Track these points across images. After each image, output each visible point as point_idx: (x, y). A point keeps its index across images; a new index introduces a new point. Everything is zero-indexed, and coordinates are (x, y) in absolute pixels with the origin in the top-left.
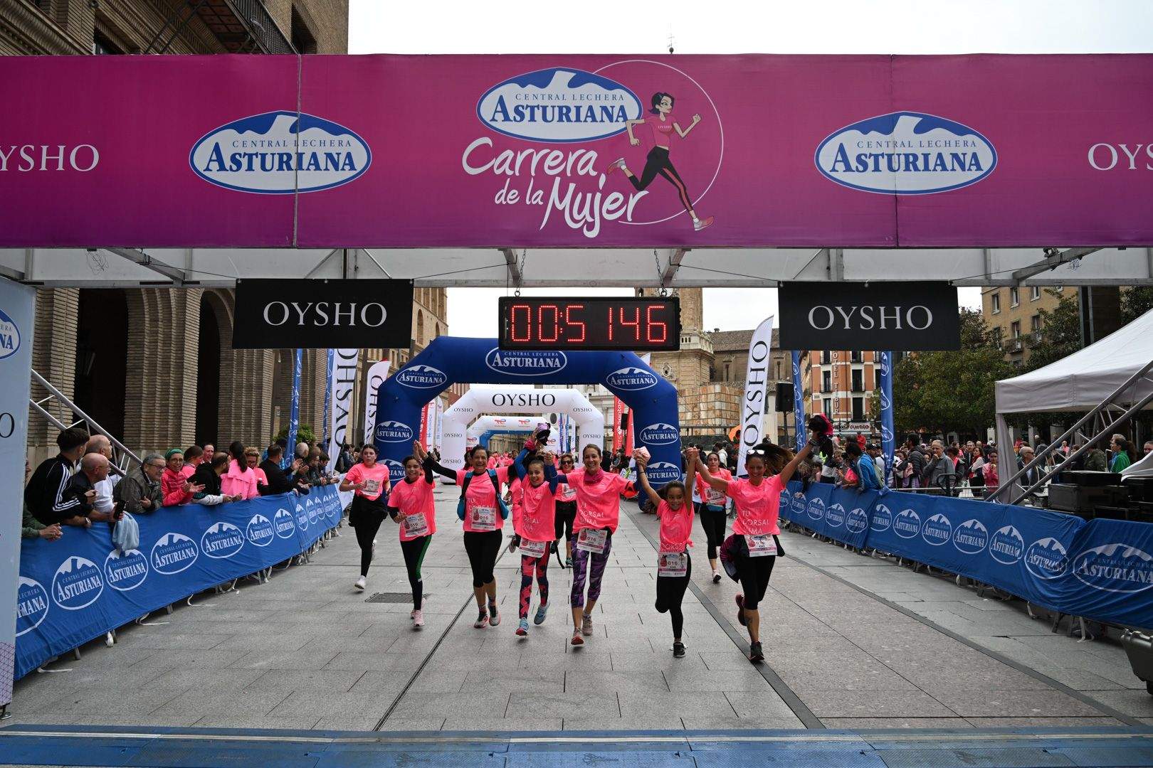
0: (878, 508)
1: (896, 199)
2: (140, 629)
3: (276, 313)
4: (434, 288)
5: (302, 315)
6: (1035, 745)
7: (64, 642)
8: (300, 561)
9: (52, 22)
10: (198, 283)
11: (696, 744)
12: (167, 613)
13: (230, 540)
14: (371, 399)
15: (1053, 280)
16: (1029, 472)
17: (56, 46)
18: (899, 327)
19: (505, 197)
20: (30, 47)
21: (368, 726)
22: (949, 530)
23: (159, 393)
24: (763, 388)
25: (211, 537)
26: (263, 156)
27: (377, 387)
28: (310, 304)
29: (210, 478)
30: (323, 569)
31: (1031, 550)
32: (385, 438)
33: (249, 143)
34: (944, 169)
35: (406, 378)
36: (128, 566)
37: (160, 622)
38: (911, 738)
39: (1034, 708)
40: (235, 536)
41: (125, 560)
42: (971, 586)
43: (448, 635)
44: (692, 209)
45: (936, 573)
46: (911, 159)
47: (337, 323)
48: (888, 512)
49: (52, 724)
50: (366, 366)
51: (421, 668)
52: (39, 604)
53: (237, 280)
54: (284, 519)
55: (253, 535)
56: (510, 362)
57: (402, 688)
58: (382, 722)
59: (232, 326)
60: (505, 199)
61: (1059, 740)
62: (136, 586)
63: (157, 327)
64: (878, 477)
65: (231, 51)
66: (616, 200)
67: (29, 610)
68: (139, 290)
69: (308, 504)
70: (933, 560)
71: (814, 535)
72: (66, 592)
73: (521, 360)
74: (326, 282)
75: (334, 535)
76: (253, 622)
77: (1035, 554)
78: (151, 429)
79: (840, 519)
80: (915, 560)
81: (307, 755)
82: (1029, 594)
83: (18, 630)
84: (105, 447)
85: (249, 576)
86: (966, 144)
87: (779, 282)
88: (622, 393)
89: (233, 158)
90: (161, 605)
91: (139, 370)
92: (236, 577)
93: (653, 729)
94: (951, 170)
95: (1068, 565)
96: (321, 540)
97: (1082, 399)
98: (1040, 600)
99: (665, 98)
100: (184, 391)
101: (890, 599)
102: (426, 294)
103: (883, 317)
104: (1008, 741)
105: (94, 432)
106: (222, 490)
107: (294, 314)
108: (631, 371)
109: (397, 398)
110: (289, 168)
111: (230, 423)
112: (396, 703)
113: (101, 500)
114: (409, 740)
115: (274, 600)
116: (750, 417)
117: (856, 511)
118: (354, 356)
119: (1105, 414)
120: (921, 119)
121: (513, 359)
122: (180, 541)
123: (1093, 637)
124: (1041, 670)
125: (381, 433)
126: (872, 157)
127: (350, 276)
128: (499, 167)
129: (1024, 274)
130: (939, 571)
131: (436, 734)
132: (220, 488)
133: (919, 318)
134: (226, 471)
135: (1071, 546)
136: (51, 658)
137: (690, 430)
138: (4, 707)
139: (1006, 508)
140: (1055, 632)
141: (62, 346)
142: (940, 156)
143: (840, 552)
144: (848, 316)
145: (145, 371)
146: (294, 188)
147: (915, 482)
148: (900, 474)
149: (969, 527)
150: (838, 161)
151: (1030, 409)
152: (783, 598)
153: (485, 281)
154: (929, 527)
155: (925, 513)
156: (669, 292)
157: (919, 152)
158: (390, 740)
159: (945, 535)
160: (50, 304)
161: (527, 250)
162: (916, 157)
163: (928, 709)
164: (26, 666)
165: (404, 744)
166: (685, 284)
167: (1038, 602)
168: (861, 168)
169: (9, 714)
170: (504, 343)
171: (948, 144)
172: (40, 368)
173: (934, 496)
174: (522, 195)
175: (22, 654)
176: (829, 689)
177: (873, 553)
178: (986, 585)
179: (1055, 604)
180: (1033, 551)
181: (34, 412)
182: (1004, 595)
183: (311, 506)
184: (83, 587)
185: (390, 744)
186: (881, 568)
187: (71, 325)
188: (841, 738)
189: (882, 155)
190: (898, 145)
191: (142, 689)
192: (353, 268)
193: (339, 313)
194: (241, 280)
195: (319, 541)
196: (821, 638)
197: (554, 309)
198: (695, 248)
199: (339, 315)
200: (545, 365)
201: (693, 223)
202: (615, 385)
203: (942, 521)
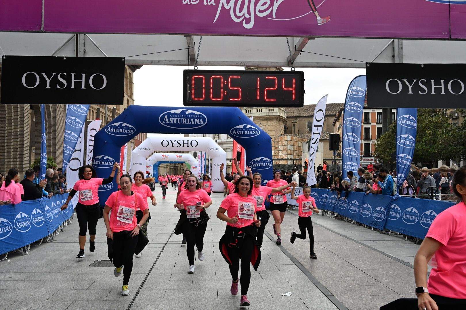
0: (393, 206)
1: (450, 7)
3: (31, 80)
5: (48, 81)
8: (48, 240)
13: (3, 229)
14: (90, 143)
18: (443, 93)
27: (94, 135)
28: (54, 74)
30: (63, 244)
32: (98, 165)
35: (111, 130)
40: (6, 226)
43: (143, 288)
44: (316, 10)
47: (73, 87)
50: (87, 123)
53: (3, 57)
54: (38, 215)
55: (18, 225)
56: (174, 120)
66: (265, 3)
69: (52, 206)
71: (353, 221)
73: (180, 120)
74: (65, 59)
75: (68, 224)
76: (18, 281)
79: (369, 213)
80: (416, 237)
85: (16, 250)
87: (367, 63)
88: (238, 139)
92: (8, 251)
96: (61, 227)
101: (405, 261)
103: (433, 87)
107: (43, 80)
108: (245, 127)
109: (106, 142)
115: (32, 266)
117: (379, 208)
121: (175, 119)
125: (97, 163)
133: (456, 87)
143: (370, 232)
144: (411, 86)
147: (410, 191)
152: (343, 261)
153: (171, 61)
154: (425, 218)
161: (203, 37)
166: (302, 64)
170: (187, 101)
177: (390, 233)
183: (55, 206)
186: (395, 241)
192: (82, 51)
193: (74, 80)
194: (5, 56)
195: (59, 228)
196: (372, 287)
197: (221, 78)
198: (318, 37)
199: (75, 82)
200: (194, 122)
201: (317, 20)
202: (235, 135)
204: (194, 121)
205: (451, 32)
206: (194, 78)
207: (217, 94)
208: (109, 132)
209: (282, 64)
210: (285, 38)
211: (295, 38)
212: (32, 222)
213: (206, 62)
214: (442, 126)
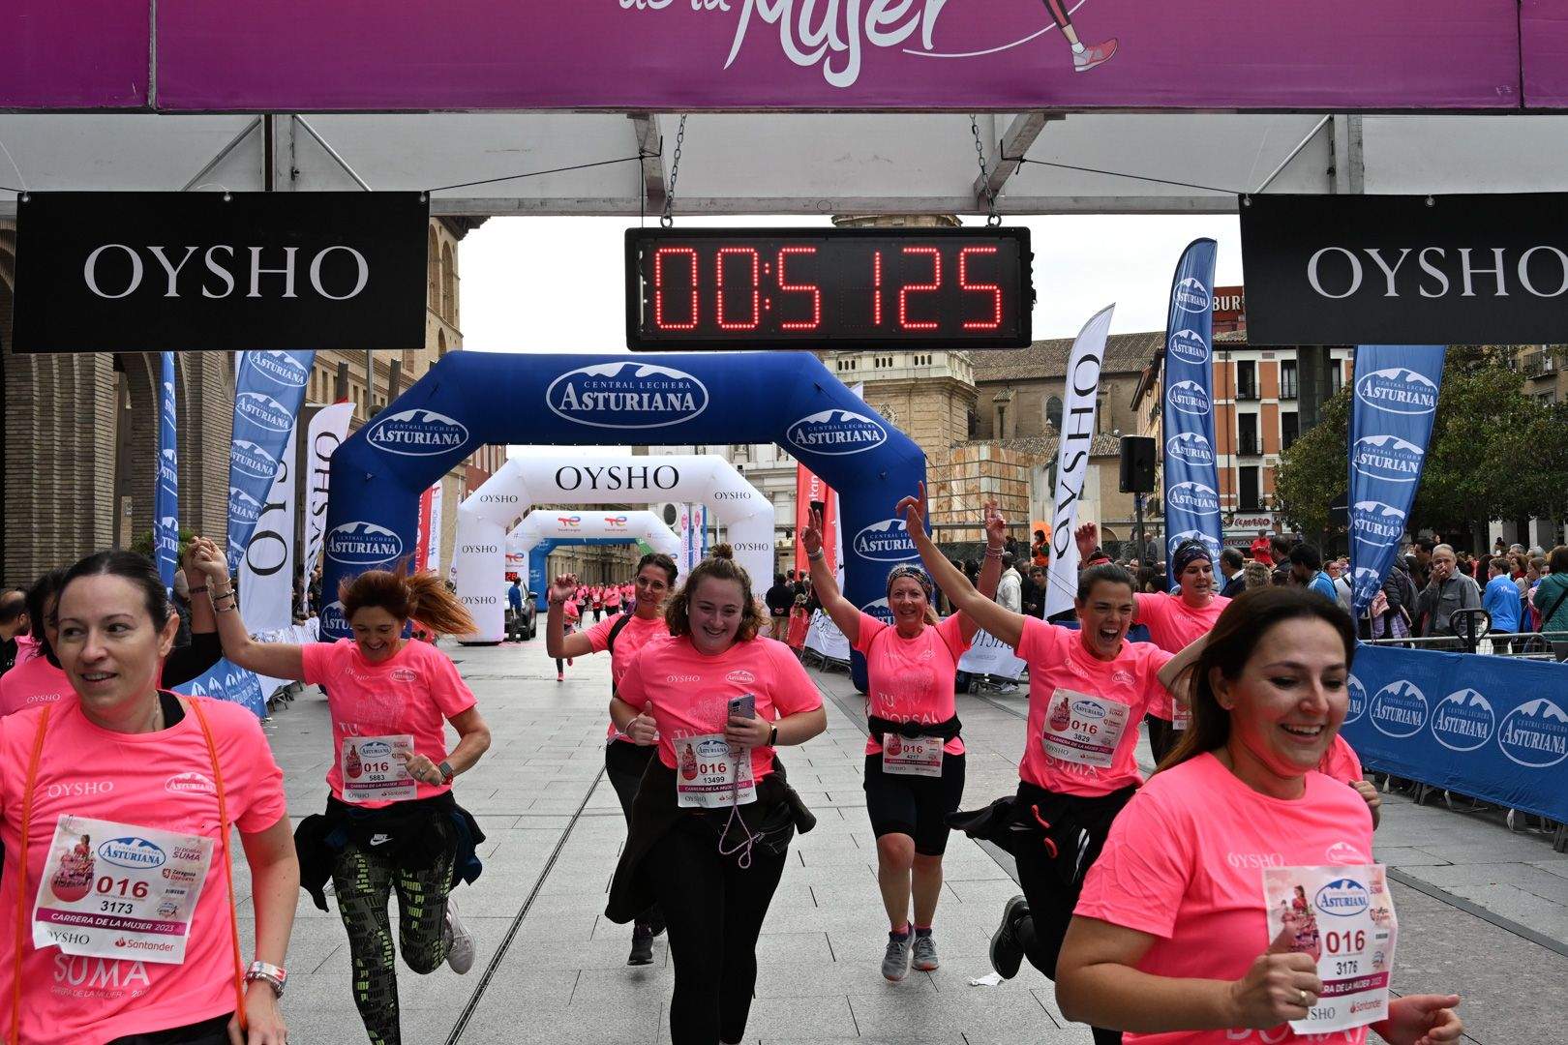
3: (114, 271)
5: (173, 275)
14: (317, 480)
18: (1501, 291)
22: (1489, 721)
27: (329, 456)
28: (192, 249)
32: (346, 556)
35: (386, 436)
42: (1536, 831)
44: (1069, 23)
47: (254, 292)
48: (1359, 686)
53: (21, 195)
56: (596, 400)
70: (1458, 779)
73: (617, 398)
74: (227, 198)
80: (1420, 779)
87: (1242, 197)
88: (815, 460)
103: (1467, 272)
107: (154, 271)
108: (836, 417)
109: (369, 476)
111: (29, 531)
121: (601, 396)
125: (340, 547)
127: (282, 185)
133: (1545, 271)
144: (1392, 268)
147: (1396, 625)
149: (1532, 715)
153: (585, 200)
154: (1446, 715)
155: (1437, 689)
159: (1481, 730)
166: (1025, 204)
170: (637, 332)
192: (287, 172)
193: (260, 268)
194: (29, 194)
197: (751, 255)
198: (1077, 111)
199: (260, 273)
200: (666, 406)
201: (1070, 54)
202: (804, 446)
203: (1473, 703)
204: (665, 400)
205: (1525, 84)
206: (663, 255)
207: (738, 309)
208: (378, 442)
209: (955, 205)
210: (966, 116)
211: (997, 116)
213: (703, 203)
214: (1500, 405)
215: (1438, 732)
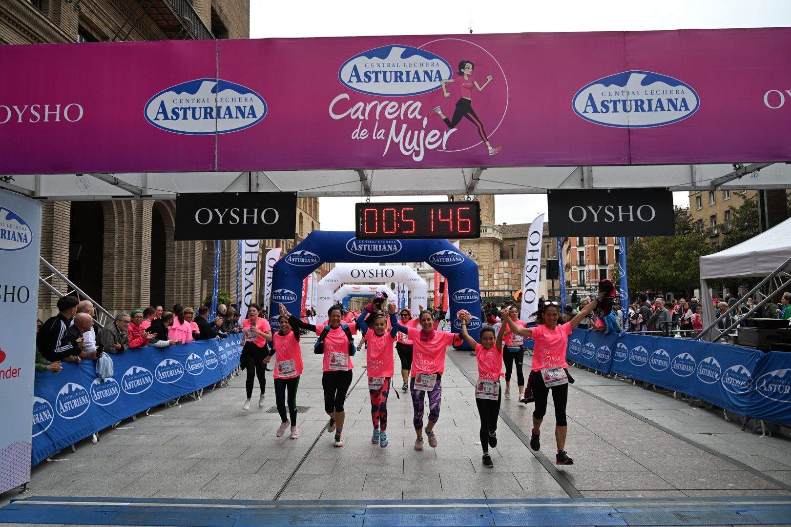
0: (618, 345)
1: (629, 131)
2: (115, 431)
3: (204, 216)
4: (310, 198)
5: (221, 217)
6: (730, 509)
7: (64, 440)
8: (222, 385)
9: (51, 21)
10: (150, 196)
11: (494, 508)
12: (133, 421)
13: (174, 371)
14: (268, 274)
15: (739, 186)
16: (724, 319)
17: (53, 37)
18: (632, 220)
19: (359, 134)
20: (35, 39)
21: (269, 497)
22: (668, 361)
23: (125, 272)
24: (538, 263)
25: (162, 369)
26: (194, 109)
27: (273, 266)
28: (227, 210)
29: (160, 329)
30: (237, 390)
31: (726, 373)
32: (278, 300)
33: (184, 101)
34: (663, 109)
35: (292, 260)
36: (106, 389)
37: (128, 426)
38: (644, 504)
39: (730, 483)
40: (177, 368)
41: (104, 385)
42: (684, 399)
43: (323, 435)
44: (487, 140)
45: (658, 390)
46: (639, 103)
47: (245, 222)
48: (626, 348)
49: (57, 496)
50: (265, 252)
51: (305, 457)
52: (47, 415)
53: (177, 194)
54: (210, 356)
55: (190, 368)
56: (363, 247)
57: (292, 471)
58: (279, 494)
59: (174, 225)
60: (359, 136)
61: (747, 506)
62: (112, 402)
63: (123, 226)
64: (618, 323)
65: (171, 38)
66: (435, 135)
67: (40, 419)
68: (110, 202)
69: (226, 346)
70: (658, 381)
72: (65, 407)
73: (370, 246)
74: (237, 194)
76: (191, 427)
77: (728, 376)
78: (121, 296)
79: (592, 353)
80: (645, 381)
81: (228, 516)
82: (724, 403)
83: (34, 433)
84: (90, 309)
85: (188, 395)
86: (677, 92)
87: (548, 190)
88: (440, 268)
89: (174, 111)
90: (128, 416)
91: (112, 256)
92: (179, 396)
93: (464, 498)
94: (667, 111)
95: (752, 384)
96: (236, 370)
97: (762, 268)
98: (733, 408)
99: (468, 64)
100: (142, 270)
101: (627, 408)
102: (305, 202)
103: (620, 213)
104: (712, 506)
105: (83, 298)
106: (169, 337)
107: (216, 217)
108: (446, 253)
109: (286, 273)
110: (212, 117)
111: (173, 292)
112: (289, 481)
113: (88, 345)
114: (298, 507)
115: (205, 412)
116: (528, 283)
117: (603, 348)
118: (257, 244)
119: (777, 278)
120: (645, 75)
121: (365, 246)
122: (141, 372)
123: (770, 434)
124: (734, 457)
125: (276, 297)
126: (612, 102)
127: (254, 190)
128: (354, 114)
129: (719, 182)
130: (662, 388)
131: (315, 502)
132: (167, 335)
133: (646, 213)
134: (171, 324)
135: (754, 371)
136: (56, 451)
137: (487, 293)
138: (25, 485)
139: (708, 344)
140: (744, 430)
141: (59, 240)
142: (659, 101)
143: (592, 376)
144: (596, 212)
145: (115, 256)
146: (214, 130)
147: (644, 327)
148: (634, 322)
149: (682, 358)
150: (589, 106)
151: (724, 276)
153: (346, 192)
154: (654, 358)
155: (651, 349)
156: (472, 198)
157: (645, 98)
158: (285, 506)
159: (666, 364)
160: (51, 212)
161: (375, 171)
162: (642, 102)
163: (655, 484)
164: (40, 457)
165: (294, 509)
166: (483, 192)
167: (731, 410)
168: (604, 110)
169: (28, 489)
170: (359, 234)
171: (665, 92)
172: (45, 255)
173: (657, 337)
174: (370, 132)
175: (36, 449)
176: (586, 470)
177: (616, 377)
178: (694, 398)
179: (743, 411)
180: (727, 374)
181: (42, 285)
182: (708, 405)
183: (229, 347)
184: (76, 403)
185: (285, 509)
186: (621, 387)
187: (66, 226)
188: (594, 504)
189: (619, 101)
190: (630, 93)
191: (117, 472)
192: (255, 186)
193: (247, 215)
194: (180, 193)
195: (234, 371)
196: (580, 435)
197: (393, 211)
198: (490, 167)
199: (247, 217)
200: (387, 249)
201: (488, 150)
202: (435, 263)
203: (663, 354)
204: (387, 247)
205: (632, 156)
206: (367, 211)
207: (390, 227)
208: (289, 262)
209: (461, 192)
210: (461, 169)
212: (204, 364)
215: (651, 364)
